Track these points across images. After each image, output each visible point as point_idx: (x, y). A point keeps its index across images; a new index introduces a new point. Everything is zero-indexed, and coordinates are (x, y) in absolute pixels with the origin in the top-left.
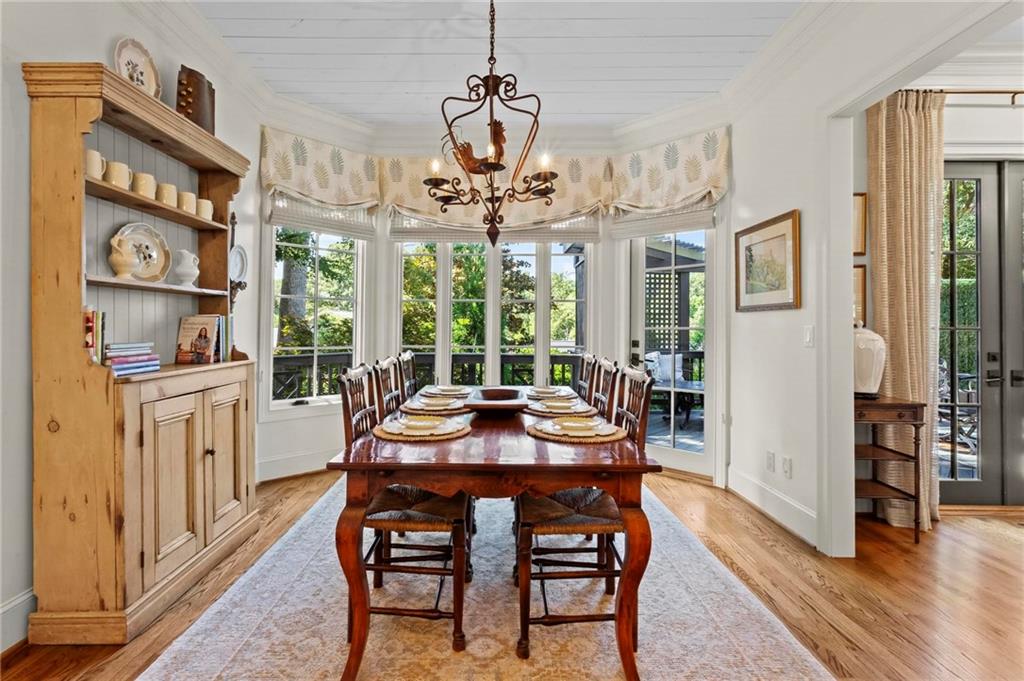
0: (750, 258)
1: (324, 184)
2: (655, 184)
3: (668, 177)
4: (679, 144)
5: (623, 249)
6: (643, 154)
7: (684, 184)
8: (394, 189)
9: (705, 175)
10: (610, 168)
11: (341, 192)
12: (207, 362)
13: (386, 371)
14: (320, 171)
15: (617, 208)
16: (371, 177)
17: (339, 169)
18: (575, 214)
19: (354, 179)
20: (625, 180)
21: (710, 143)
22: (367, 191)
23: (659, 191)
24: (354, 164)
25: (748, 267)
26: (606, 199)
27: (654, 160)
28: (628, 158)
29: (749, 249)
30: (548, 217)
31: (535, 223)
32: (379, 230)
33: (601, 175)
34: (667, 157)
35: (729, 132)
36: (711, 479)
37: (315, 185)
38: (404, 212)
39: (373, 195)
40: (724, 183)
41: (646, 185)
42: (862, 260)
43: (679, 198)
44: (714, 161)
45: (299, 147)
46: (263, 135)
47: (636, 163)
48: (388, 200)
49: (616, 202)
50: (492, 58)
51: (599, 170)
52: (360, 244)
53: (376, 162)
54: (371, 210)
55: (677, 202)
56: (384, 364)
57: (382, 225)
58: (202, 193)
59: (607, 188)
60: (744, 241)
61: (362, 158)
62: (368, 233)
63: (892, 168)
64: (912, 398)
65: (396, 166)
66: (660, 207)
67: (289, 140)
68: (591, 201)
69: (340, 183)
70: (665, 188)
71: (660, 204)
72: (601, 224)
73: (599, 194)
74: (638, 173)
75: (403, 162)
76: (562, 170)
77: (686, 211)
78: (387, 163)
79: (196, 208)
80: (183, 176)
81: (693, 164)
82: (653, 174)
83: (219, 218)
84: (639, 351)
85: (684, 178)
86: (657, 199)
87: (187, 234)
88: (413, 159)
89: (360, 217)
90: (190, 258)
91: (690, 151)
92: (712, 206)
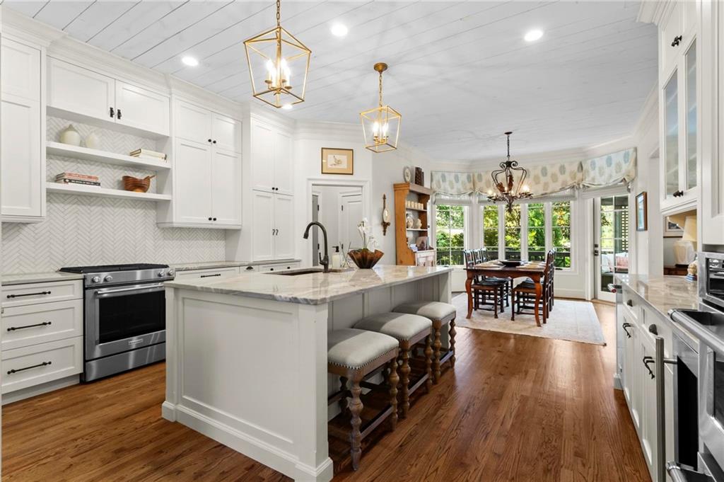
1: (452, 187)
2: (601, 174)
3: (607, 171)
4: (613, 155)
5: (590, 202)
6: (596, 160)
7: (614, 174)
8: (479, 185)
9: (624, 170)
10: (581, 166)
11: (459, 190)
12: (424, 250)
13: (476, 253)
14: (451, 183)
15: (584, 186)
16: (469, 181)
17: (457, 180)
18: (562, 189)
19: (463, 184)
20: (588, 172)
21: (626, 156)
22: (468, 187)
23: (603, 177)
24: (463, 178)
26: (579, 181)
27: (601, 162)
28: (589, 162)
30: (549, 191)
31: (542, 195)
32: (473, 201)
33: (576, 170)
34: (607, 162)
35: (636, 149)
37: (449, 189)
38: (483, 194)
39: (471, 188)
40: (633, 174)
41: (598, 174)
43: (611, 181)
44: (627, 164)
45: (443, 176)
46: (430, 174)
47: (593, 164)
48: (477, 189)
49: (583, 183)
50: (509, 155)
51: (575, 167)
52: (466, 208)
53: (471, 175)
54: (470, 195)
55: (611, 183)
56: (476, 251)
57: (475, 199)
58: (419, 201)
59: (579, 176)
61: (466, 175)
62: (469, 203)
65: (480, 176)
67: (440, 174)
68: (570, 182)
69: (459, 186)
70: (606, 175)
71: (603, 183)
72: (577, 192)
73: (575, 178)
74: (594, 169)
75: (482, 174)
76: (556, 170)
77: (615, 186)
78: (476, 175)
79: (420, 207)
80: (415, 197)
81: (619, 165)
82: (601, 169)
83: (425, 208)
84: (598, 249)
85: (614, 171)
86: (602, 181)
87: (417, 214)
88: (487, 172)
89: (466, 198)
90: (419, 221)
91: (618, 158)
92: (627, 184)
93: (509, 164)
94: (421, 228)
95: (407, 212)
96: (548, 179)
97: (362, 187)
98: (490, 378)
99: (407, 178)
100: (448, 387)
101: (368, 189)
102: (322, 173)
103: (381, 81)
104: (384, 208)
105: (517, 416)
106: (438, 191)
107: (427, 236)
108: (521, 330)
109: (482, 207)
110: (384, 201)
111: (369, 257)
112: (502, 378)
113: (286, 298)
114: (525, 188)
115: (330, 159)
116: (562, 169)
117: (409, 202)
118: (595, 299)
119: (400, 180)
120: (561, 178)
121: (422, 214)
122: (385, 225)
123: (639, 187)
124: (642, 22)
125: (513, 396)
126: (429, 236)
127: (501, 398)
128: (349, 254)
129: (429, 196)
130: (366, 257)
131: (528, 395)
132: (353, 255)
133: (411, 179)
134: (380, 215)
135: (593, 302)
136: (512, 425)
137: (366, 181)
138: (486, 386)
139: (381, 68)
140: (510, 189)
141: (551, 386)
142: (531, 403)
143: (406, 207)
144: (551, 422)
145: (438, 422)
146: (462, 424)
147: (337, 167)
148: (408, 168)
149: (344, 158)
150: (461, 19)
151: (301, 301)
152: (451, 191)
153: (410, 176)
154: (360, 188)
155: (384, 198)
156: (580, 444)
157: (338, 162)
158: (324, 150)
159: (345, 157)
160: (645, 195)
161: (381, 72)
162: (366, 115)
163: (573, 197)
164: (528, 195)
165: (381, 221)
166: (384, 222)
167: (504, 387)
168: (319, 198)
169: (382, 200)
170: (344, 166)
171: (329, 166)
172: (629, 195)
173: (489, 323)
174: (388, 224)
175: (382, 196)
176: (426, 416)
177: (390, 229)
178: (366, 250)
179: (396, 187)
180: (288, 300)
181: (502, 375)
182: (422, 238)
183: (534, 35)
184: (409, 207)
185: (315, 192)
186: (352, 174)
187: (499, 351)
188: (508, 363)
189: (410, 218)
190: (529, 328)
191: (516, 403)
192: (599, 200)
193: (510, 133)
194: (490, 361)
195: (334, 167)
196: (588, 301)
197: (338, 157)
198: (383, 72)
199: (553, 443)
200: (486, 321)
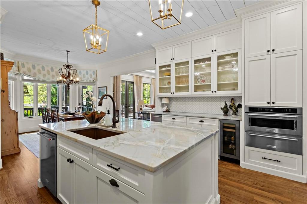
0: (100, 91)
2: (84, 77)
3: (87, 76)
4: (89, 71)
8: (23, 70)
9: (93, 77)
16: (16, 66)
21: (94, 72)
22: (15, 69)
25: (100, 92)
27: (83, 72)
29: (100, 90)
34: (86, 73)
35: (97, 71)
38: (26, 76)
40: (96, 79)
41: (82, 77)
42: (114, 92)
43: (89, 80)
44: (94, 75)
48: (21, 72)
50: (68, 62)
52: (12, 82)
53: (17, 62)
54: (16, 74)
60: (99, 89)
62: (15, 79)
63: (116, 81)
64: (118, 109)
65: (23, 64)
66: (85, 81)
70: (86, 78)
71: (85, 80)
74: (80, 74)
77: (89, 82)
78: (20, 63)
81: (91, 75)
82: (84, 75)
85: (89, 77)
88: (28, 63)
91: (91, 72)
92: (94, 82)
93: (68, 66)
160: (106, 87)
161: (96, 5)
193: (69, 51)
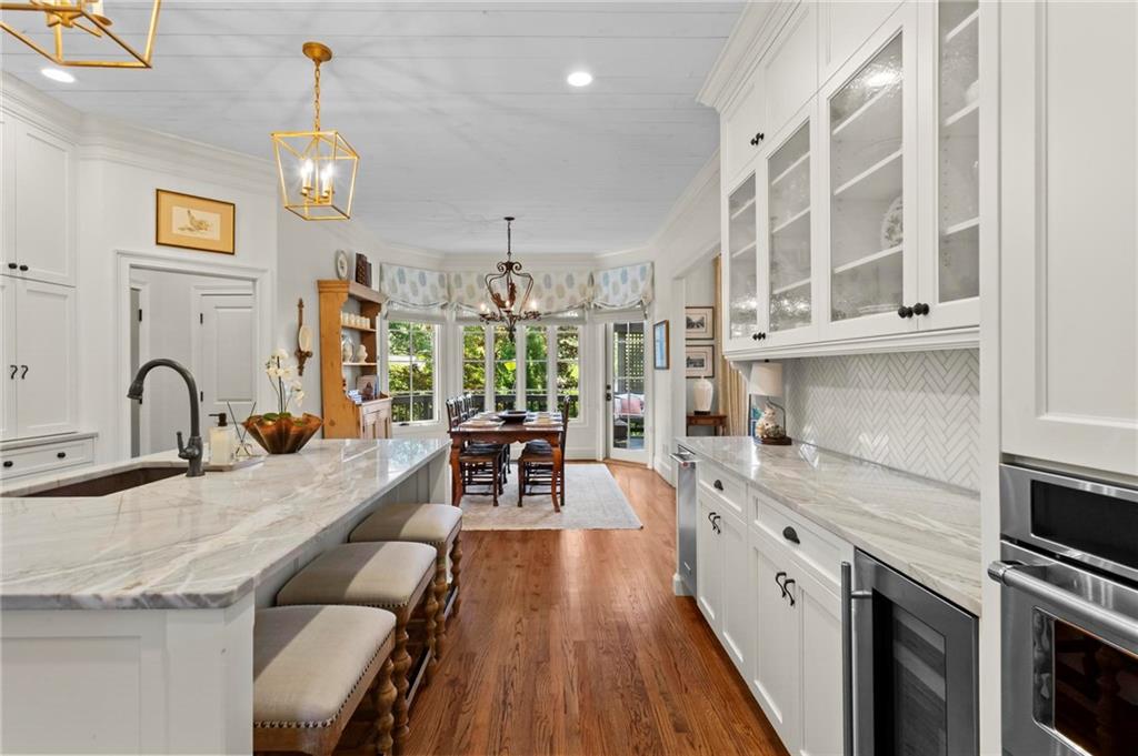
1: (415, 293)
2: (615, 291)
3: (623, 288)
4: (628, 269)
5: (601, 328)
6: (610, 272)
7: (630, 294)
8: (457, 293)
9: (640, 290)
10: (592, 279)
11: (426, 298)
12: (372, 399)
14: (413, 285)
15: (595, 306)
16: (442, 286)
17: (423, 282)
18: (570, 308)
19: (433, 288)
20: (600, 287)
21: (643, 270)
22: (440, 295)
23: (618, 297)
24: (432, 278)
26: (589, 299)
27: (615, 276)
28: (601, 273)
30: (553, 310)
32: (448, 318)
33: (586, 283)
34: (622, 277)
35: (653, 265)
36: (645, 465)
37: (410, 295)
38: (464, 307)
39: (444, 297)
40: (650, 293)
41: (611, 292)
43: (627, 302)
44: (645, 281)
45: (401, 273)
46: (381, 268)
47: (606, 277)
48: (454, 299)
49: (595, 302)
50: (509, 253)
51: (585, 279)
52: (437, 328)
53: (445, 276)
54: (443, 307)
55: (627, 304)
57: (450, 315)
58: (362, 313)
59: (590, 291)
61: (437, 274)
62: (441, 320)
65: (458, 278)
67: (396, 269)
68: (580, 300)
69: (425, 291)
70: (621, 295)
71: (618, 305)
72: (587, 313)
73: (585, 294)
74: (607, 284)
75: (462, 275)
76: (562, 280)
77: (631, 310)
78: (453, 276)
79: (365, 323)
80: (355, 306)
81: (635, 283)
82: (615, 285)
83: (373, 326)
84: (611, 392)
85: (631, 290)
86: (617, 301)
87: (357, 336)
88: (469, 273)
89: (436, 311)
90: (363, 348)
91: (634, 274)
92: (644, 308)
93: (509, 266)
94: (366, 361)
95: (343, 333)
96: (553, 292)
97: (254, 280)
98: (520, 620)
99: (340, 270)
100: (460, 659)
101: (268, 284)
102: (158, 243)
103: (317, 79)
104: (300, 324)
105: (581, 686)
106: (392, 297)
107: (376, 374)
108: (536, 522)
109: (461, 328)
110: (301, 312)
111: (294, 430)
112: (537, 616)
113: (119, 599)
114: (533, 305)
115: (179, 218)
116: (570, 280)
117: (347, 315)
118: (607, 460)
119: (330, 275)
120: (569, 292)
121: (366, 337)
122: (302, 356)
123: (657, 314)
124: (702, 105)
125: (563, 647)
126: (379, 373)
127: (547, 658)
128: (247, 425)
129: (379, 305)
130: (287, 431)
131: (583, 638)
132: (253, 426)
133: (349, 271)
134: (293, 336)
135: (607, 464)
136: (581, 707)
137: (264, 271)
138: (519, 639)
139: (320, 54)
140: (512, 304)
141: (605, 613)
142: (591, 653)
143: (342, 324)
144: (627, 680)
145: (463, 745)
146: (506, 734)
147: (198, 234)
148: (343, 252)
149: (213, 219)
150: (485, 12)
151: (179, 604)
152: (413, 300)
153: (346, 267)
154: (250, 283)
155: (301, 305)
156: (675, 708)
157: (200, 226)
158: (163, 196)
159: (218, 216)
160: (667, 323)
161: (318, 61)
162: (283, 138)
163: (581, 320)
164: (535, 315)
165: (294, 349)
166: (299, 350)
167: (545, 632)
168: (141, 294)
169: (297, 309)
170: (214, 234)
171: (175, 231)
172: (645, 322)
173: (488, 516)
174: (308, 354)
175: (297, 303)
176: (440, 740)
177: (312, 365)
178: (285, 416)
179: (322, 287)
180: (128, 603)
181: (535, 610)
182: (367, 378)
183: (580, 79)
184: (347, 324)
185: (135, 281)
186: (233, 254)
187: (518, 566)
188: (537, 586)
189: (347, 343)
190: (546, 516)
191: (571, 658)
192: (611, 325)
193: (512, 219)
194: (510, 587)
195: (187, 233)
196: (599, 462)
197: (198, 215)
198: (322, 64)
199: (644, 720)
200: (483, 514)
